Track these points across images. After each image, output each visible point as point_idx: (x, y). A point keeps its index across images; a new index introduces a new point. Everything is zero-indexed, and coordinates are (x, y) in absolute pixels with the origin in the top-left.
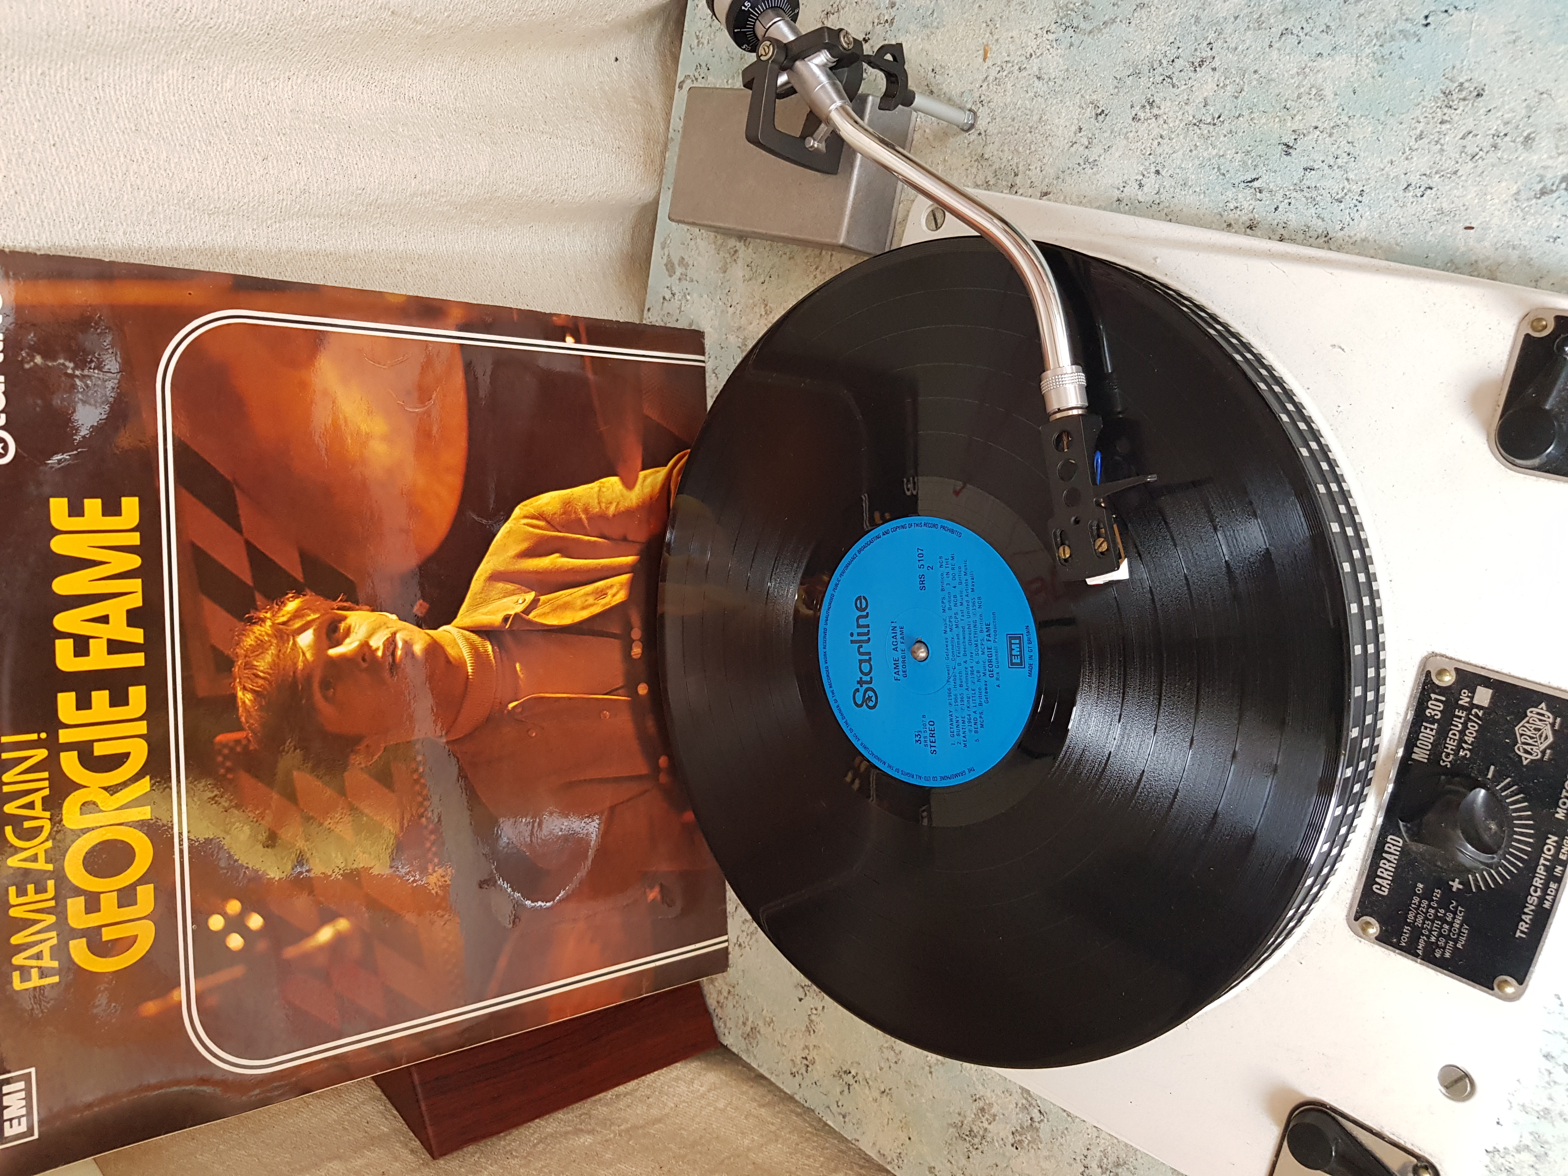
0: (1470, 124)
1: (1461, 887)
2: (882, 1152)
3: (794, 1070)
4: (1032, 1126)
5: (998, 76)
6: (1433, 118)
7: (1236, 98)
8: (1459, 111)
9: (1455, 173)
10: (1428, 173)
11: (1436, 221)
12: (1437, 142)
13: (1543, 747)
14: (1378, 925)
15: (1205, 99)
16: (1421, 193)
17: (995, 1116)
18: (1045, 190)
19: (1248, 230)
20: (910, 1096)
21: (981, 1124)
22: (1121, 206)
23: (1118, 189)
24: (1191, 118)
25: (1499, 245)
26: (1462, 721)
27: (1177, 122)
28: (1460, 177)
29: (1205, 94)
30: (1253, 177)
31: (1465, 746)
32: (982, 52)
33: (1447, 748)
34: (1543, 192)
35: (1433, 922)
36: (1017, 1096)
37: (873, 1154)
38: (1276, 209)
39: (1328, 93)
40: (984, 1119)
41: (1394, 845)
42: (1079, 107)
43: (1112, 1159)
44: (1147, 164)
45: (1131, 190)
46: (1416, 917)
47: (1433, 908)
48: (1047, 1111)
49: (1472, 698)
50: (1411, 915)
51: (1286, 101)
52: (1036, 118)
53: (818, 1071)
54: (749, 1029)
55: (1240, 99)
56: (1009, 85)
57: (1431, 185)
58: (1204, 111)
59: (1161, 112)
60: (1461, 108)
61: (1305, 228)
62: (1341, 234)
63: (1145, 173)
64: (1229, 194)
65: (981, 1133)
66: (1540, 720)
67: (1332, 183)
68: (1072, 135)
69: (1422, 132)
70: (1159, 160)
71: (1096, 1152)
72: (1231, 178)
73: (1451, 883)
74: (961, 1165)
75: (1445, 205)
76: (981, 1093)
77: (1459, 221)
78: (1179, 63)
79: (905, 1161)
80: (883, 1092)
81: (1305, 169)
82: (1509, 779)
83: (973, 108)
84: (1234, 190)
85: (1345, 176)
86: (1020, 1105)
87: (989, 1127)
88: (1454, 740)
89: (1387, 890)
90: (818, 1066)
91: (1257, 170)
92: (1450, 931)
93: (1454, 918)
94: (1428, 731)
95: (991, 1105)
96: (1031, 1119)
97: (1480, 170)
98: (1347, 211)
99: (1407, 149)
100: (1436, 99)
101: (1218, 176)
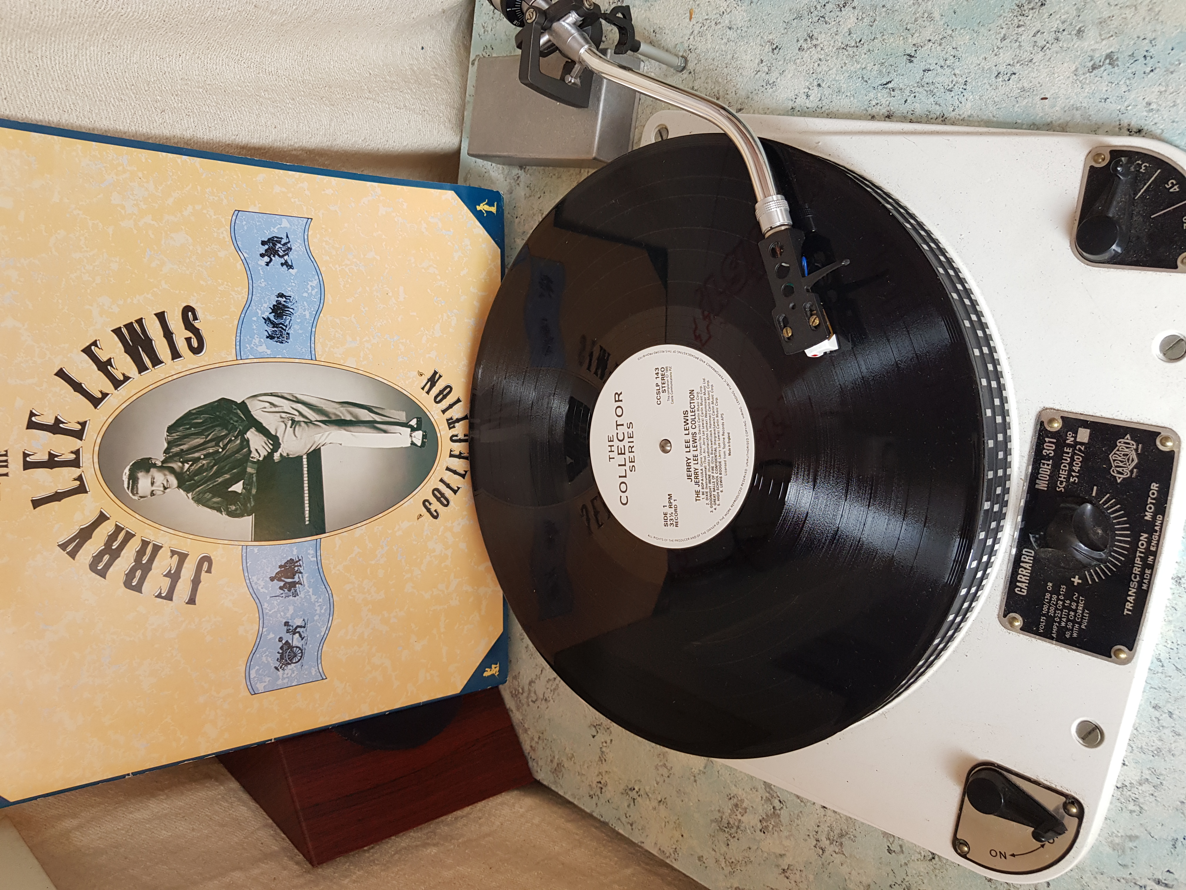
0: (1038, 26)
1: (1080, 581)
2: (662, 849)
3: (592, 793)
4: (775, 814)
5: (701, 30)
6: (1012, 24)
7: (871, 26)
8: (1029, 18)
9: (1031, 61)
10: (1012, 63)
11: (1020, 96)
12: (1016, 41)
13: (1130, 468)
14: (1021, 619)
15: (849, 29)
16: (1008, 78)
17: (746, 809)
18: (739, 107)
19: (887, 119)
20: (680, 802)
21: (735, 817)
22: (794, 112)
23: (792, 100)
24: (840, 44)
25: (1066, 108)
26: (1070, 456)
27: (831, 48)
28: (1035, 63)
29: (849, 27)
30: (888, 80)
31: (1073, 474)
32: (688, 14)
33: (1061, 477)
34: (1094, 68)
35: (1062, 611)
36: (762, 792)
37: (655, 852)
38: (905, 102)
39: (936, 15)
40: (738, 813)
41: (1028, 556)
42: (760, 45)
43: (837, 832)
44: (811, 80)
45: (801, 101)
46: (1049, 609)
47: (1061, 600)
48: (786, 801)
49: (1075, 437)
50: (1045, 608)
51: (907, 24)
52: (729, 57)
53: (609, 792)
54: (556, 765)
55: (874, 26)
56: (709, 36)
57: (1015, 72)
58: (849, 38)
59: (818, 42)
60: (1031, 15)
61: (927, 113)
62: (953, 114)
63: (810, 87)
64: (872, 95)
65: (736, 824)
66: (1127, 448)
67: (944, 78)
68: (756, 65)
69: (1005, 35)
70: (820, 76)
71: (825, 828)
72: (872, 83)
73: (1072, 579)
74: (722, 852)
75: (1025, 85)
76: (735, 792)
77: (1037, 95)
78: (829, 7)
79: (680, 854)
80: (660, 801)
81: (924, 71)
82: (1108, 495)
83: (684, 54)
84: (875, 92)
85: (953, 73)
86: (764, 798)
87: (743, 819)
88: (1065, 470)
89: (1025, 591)
90: (609, 787)
91: (891, 75)
92: (1075, 616)
93: (1077, 606)
94: (1046, 466)
95: (742, 801)
96: (774, 808)
97: (1047, 57)
98: (957, 97)
99: (995, 48)
100: (1012, 11)
101: (862, 83)
